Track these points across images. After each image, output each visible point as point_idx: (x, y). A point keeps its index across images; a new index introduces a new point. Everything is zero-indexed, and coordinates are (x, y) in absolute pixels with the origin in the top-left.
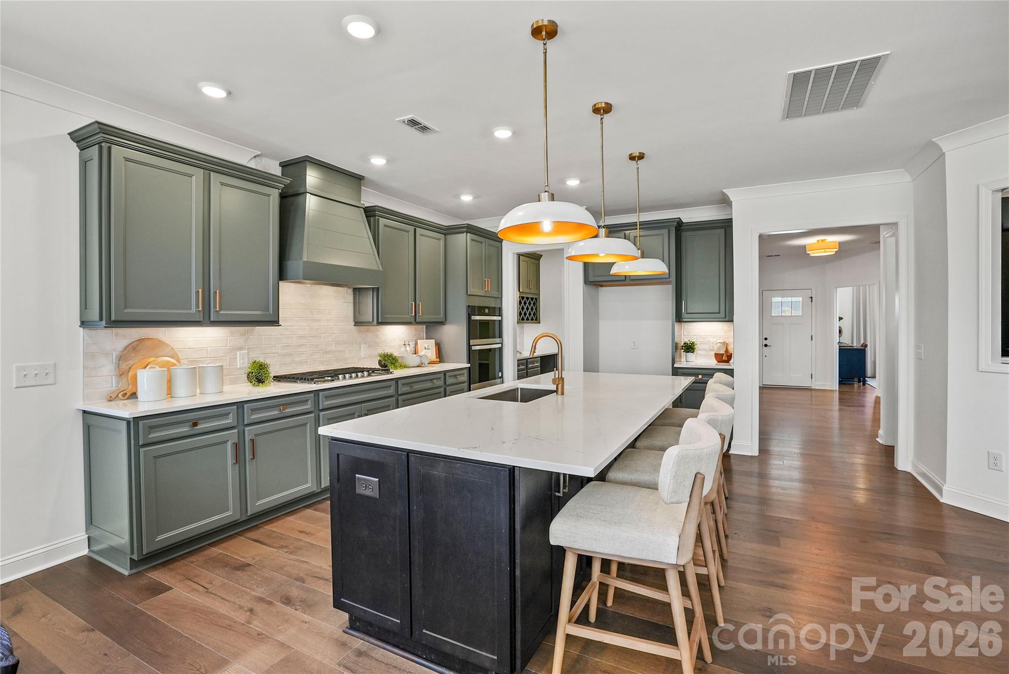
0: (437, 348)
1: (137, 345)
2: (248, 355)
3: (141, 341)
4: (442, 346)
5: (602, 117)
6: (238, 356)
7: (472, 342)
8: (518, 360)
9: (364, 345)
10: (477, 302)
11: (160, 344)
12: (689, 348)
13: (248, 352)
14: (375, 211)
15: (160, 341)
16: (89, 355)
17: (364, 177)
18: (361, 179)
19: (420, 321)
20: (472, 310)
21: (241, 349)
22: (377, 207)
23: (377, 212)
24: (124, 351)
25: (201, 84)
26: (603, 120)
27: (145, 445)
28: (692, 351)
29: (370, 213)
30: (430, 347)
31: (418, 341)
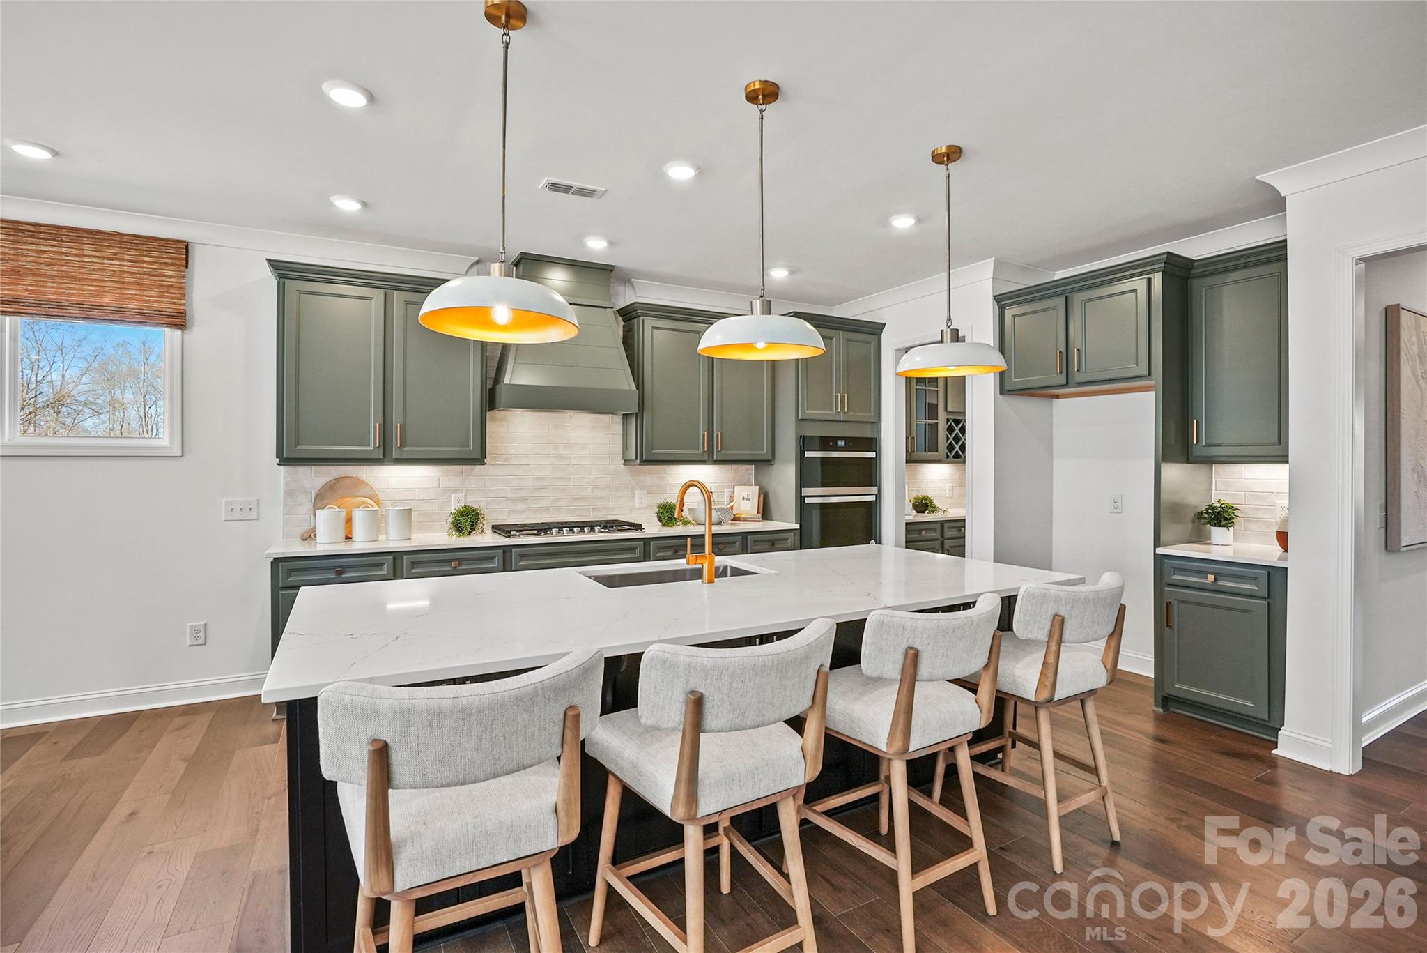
0: (762, 498)
1: (335, 484)
2: (466, 498)
3: (338, 479)
4: (771, 497)
5: (763, 107)
6: (453, 499)
7: (806, 491)
8: (907, 524)
9: (640, 491)
10: (814, 431)
11: (359, 483)
12: (1220, 517)
13: (465, 495)
14: (637, 310)
15: (359, 480)
16: (289, 494)
17: (613, 266)
18: (611, 271)
19: (719, 459)
20: (805, 443)
21: (456, 491)
22: (636, 305)
23: (639, 311)
24: (321, 489)
25: (332, 198)
26: (764, 113)
27: (284, 588)
28: (1223, 523)
29: (628, 314)
30: (750, 497)
31: (736, 487)
